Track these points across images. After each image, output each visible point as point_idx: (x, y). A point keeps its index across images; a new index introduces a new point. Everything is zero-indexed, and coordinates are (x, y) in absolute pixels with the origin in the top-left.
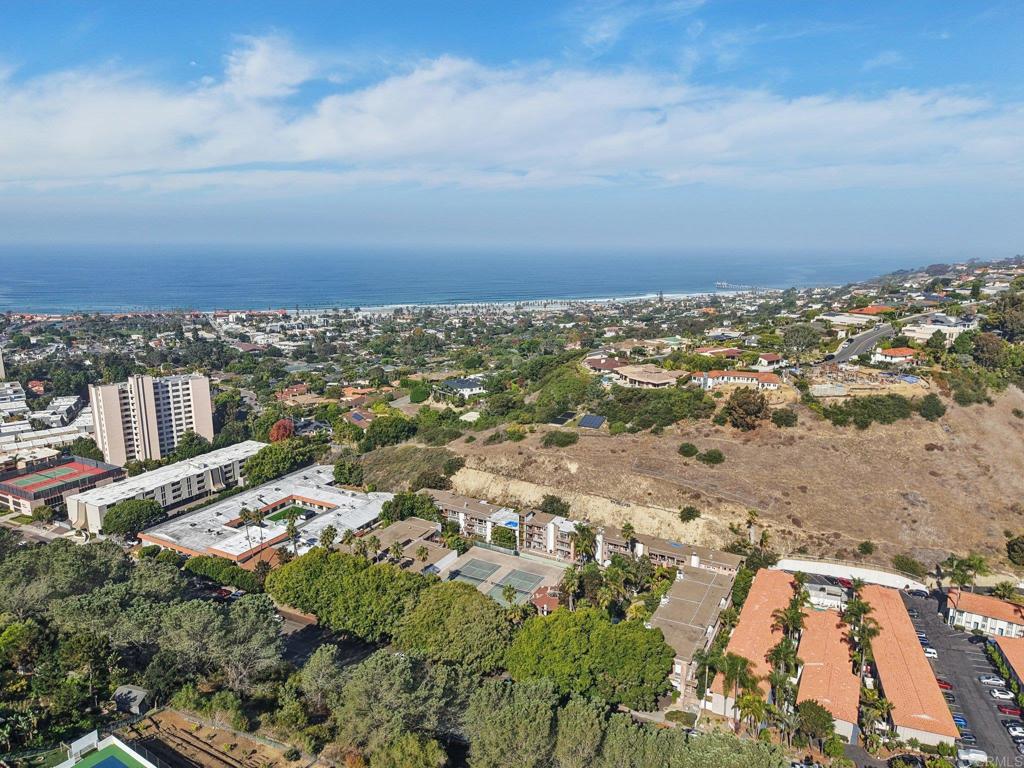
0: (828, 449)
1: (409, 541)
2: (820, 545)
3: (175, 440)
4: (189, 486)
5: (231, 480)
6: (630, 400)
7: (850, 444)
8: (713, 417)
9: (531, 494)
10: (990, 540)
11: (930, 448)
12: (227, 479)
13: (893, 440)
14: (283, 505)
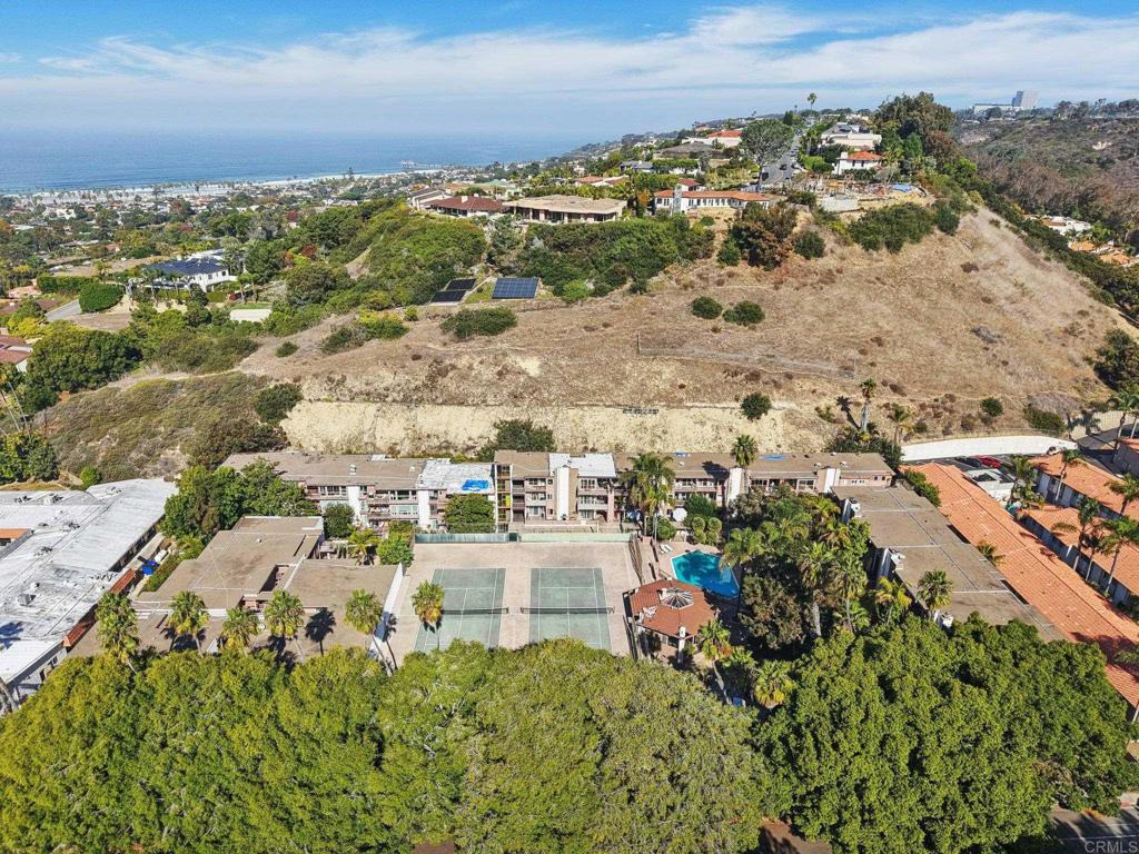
0: (874, 283)
7: (892, 273)
8: (715, 255)
9: (467, 425)
10: (1081, 371)
11: (966, 269)
13: (929, 262)
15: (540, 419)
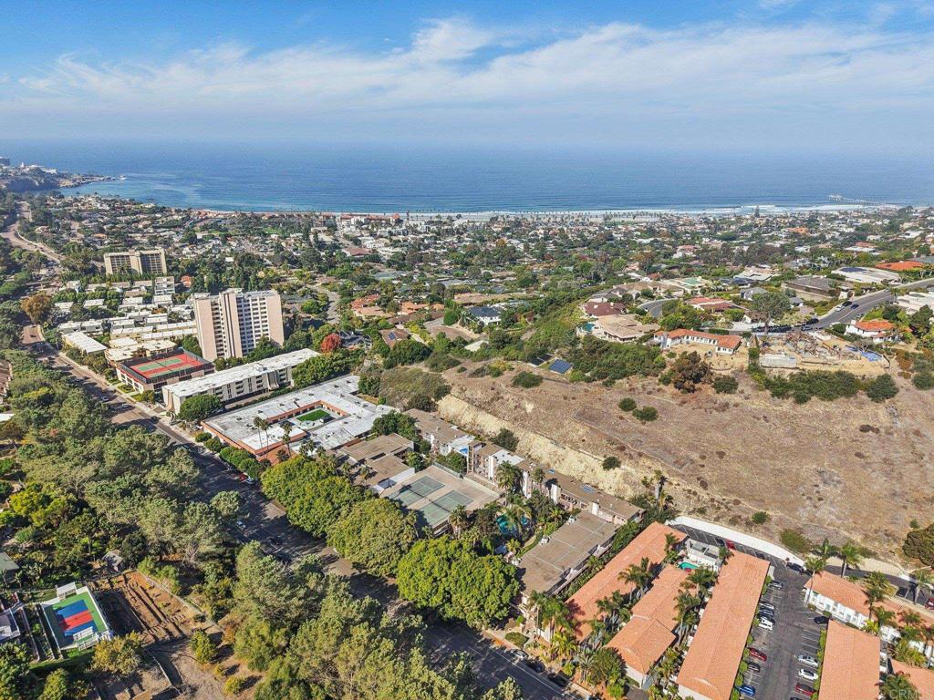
0: (758, 419)
1: (383, 455)
2: (719, 508)
3: (255, 343)
4: (250, 385)
5: (285, 381)
6: (594, 351)
7: (783, 416)
8: (659, 377)
9: (492, 425)
10: (892, 528)
11: (865, 429)
12: (282, 380)
13: (828, 417)
14: (312, 408)
15: (518, 434)
